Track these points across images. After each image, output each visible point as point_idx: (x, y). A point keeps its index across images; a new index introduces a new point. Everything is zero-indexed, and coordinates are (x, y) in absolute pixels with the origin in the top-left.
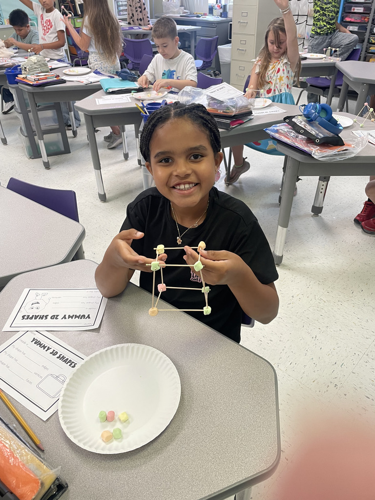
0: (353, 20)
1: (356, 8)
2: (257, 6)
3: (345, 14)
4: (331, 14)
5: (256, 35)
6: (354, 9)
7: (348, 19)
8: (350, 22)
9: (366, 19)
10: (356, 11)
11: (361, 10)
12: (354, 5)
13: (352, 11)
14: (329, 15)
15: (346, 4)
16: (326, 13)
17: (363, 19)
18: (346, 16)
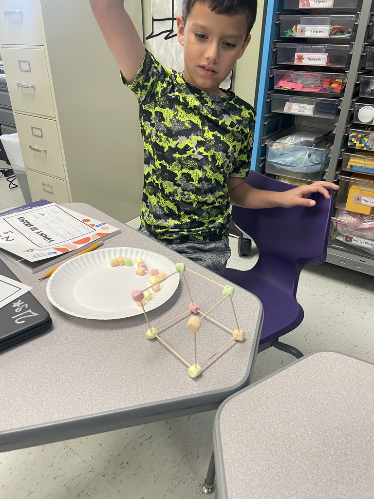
0: (298, 88)
1: (306, 55)
2: (46, 46)
3: (276, 72)
4: (196, 174)
5: (57, 119)
6: (300, 58)
7: (285, 85)
8: (293, 93)
9: (334, 85)
10: (305, 62)
11: (320, 59)
12: (301, 46)
13: (296, 63)
14: (188, 177)
15: (278, 45)
16: (174, 168)
17: (326, 86)
18: (282, 77)
